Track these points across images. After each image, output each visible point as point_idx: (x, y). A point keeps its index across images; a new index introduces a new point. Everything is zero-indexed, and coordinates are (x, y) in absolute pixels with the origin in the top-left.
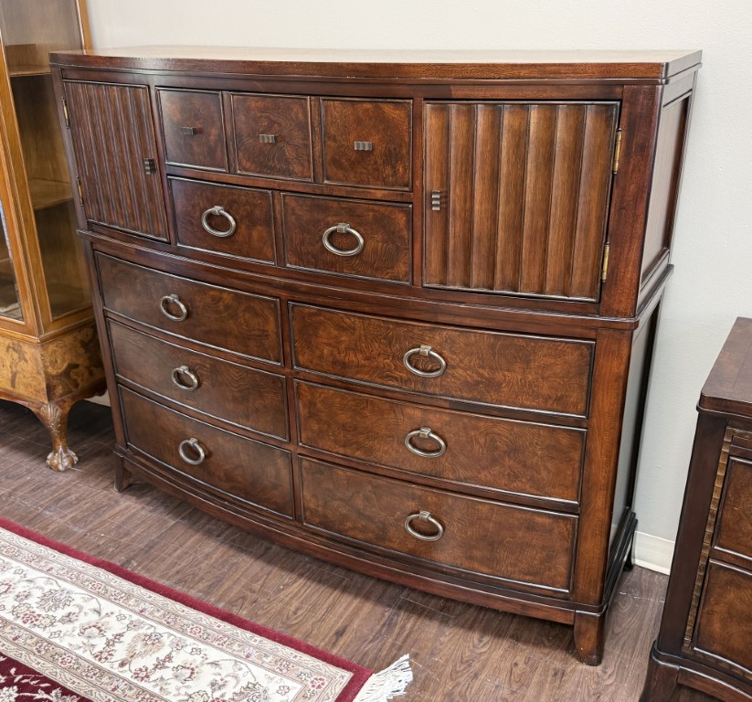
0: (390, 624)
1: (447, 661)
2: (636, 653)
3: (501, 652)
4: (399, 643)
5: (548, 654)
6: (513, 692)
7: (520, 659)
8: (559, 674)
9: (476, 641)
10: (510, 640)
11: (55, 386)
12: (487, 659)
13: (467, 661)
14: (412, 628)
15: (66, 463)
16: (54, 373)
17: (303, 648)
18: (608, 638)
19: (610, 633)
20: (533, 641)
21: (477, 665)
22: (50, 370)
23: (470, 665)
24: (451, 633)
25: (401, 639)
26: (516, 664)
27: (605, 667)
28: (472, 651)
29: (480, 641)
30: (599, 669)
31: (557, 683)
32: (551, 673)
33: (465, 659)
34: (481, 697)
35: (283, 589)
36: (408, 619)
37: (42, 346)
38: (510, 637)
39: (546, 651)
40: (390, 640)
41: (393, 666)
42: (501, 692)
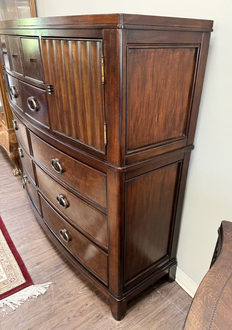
0: (58, 267)
1: (63, 291)
2: (140, 322)
3: (86, 296)
4: (54, 276)
5: (103, 306)
6: (75, 316)
7: (91, 303)
8: (100, 317)
9: (81, 287)
10: (94, 293)
11: (13, 147)
12: (78, 297)
13: (70, 295)
14: (64, 272)
15: (17, 173)
16: (13, 142)
17: (21, 264)
18: (134, 310)
19: (137, 308)
20: (102, 297)
21: (72, 298)
22: (12, 141)
23: (70, 297)
24: (75, 280)
25: (55, 275)
26: (87, 304)
27: (121, 324)
28: (76, 291)
29: (83, 288)
30: (118, 322)
31: (95, 321)
32: (97, 315)
33: (71, 293)
34: (62, 312)
35: (37, 239)
36: (66, 268)
37: (9, 132)
38: (95, 292)
39: (103, 304)
40: (52, 274)
41: (43, 285)
42: (71, 314)
